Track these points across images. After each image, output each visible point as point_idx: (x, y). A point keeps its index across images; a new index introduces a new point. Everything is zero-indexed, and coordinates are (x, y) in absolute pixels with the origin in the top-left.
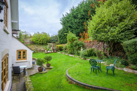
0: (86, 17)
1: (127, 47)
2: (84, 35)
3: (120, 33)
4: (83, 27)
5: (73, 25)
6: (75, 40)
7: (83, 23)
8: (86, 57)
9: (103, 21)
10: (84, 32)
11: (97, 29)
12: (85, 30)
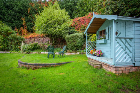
0: (24, 13)
1: (68, 39)
2: (22, 31)
3: (64, 30)
4: (20, 22)
5: (5, 17)
6: (11, 33)
7: (21, 18)
8: (29, 51)
9: (53, 18)
10: (21, 28)
11: (47, 24)
12: (22, 26)
